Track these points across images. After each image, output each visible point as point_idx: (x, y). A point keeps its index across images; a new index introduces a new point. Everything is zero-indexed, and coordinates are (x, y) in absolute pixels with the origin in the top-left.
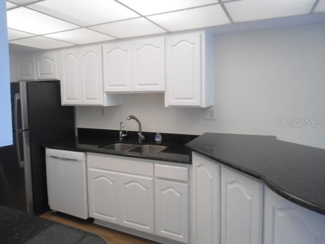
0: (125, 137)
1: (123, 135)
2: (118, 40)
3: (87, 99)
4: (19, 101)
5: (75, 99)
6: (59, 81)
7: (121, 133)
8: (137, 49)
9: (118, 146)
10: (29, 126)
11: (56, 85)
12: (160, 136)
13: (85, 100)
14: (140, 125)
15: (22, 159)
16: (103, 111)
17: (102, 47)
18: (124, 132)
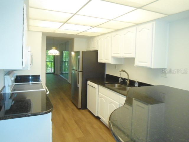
0: (122, 81)
1: (121, 80)
2: (117, 30)
3: (106, 60)
4: (79, 59)
5: (102, 59)
6: (98, 51)
7: (120, 78)
8: (125, 35)
9: (116, 85)
10: (82, 70)
11: (96, 52)
12: (138, 83)
13: (105, 60)
14: (128, 75)
15: (79, 84)
16: (116, 66)
17: (112, 34)
18: (122, 78)
